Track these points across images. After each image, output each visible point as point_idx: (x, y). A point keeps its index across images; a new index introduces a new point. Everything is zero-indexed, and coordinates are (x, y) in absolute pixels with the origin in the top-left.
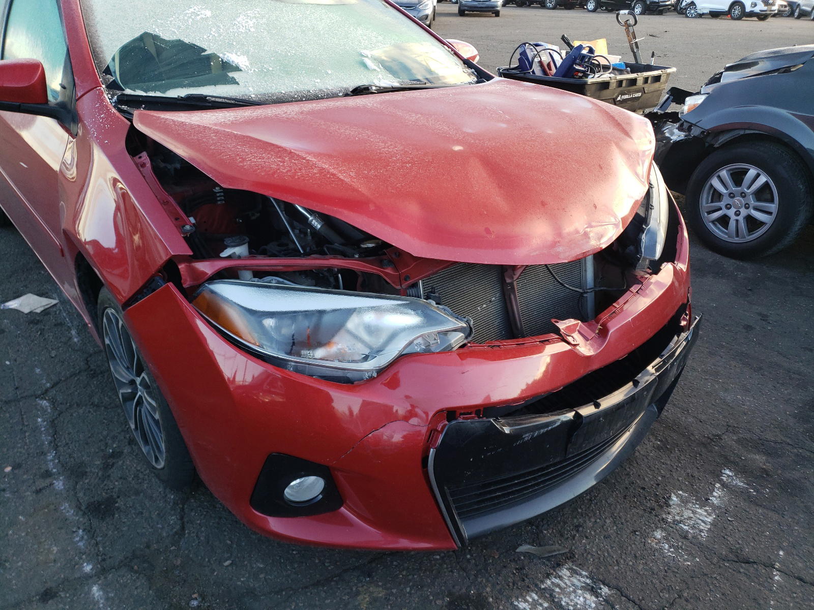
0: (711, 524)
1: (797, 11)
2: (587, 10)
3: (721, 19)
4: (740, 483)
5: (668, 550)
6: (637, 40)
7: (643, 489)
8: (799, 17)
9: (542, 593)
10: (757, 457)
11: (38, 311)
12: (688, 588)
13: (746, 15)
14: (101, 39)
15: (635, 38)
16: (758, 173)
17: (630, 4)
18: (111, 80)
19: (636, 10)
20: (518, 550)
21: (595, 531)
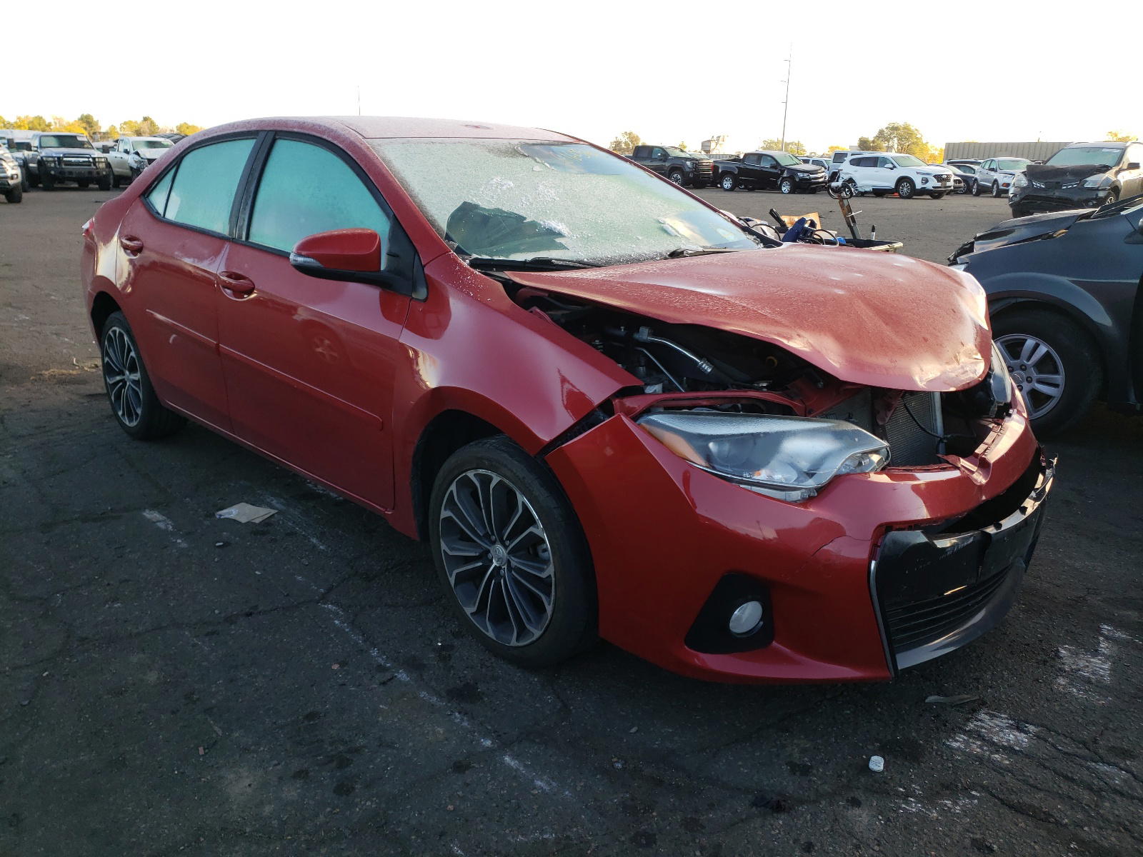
0: (1110, 670)
1: (975, 187)
2: (722, 190)
3: (887, 197)
4: (1119, 634)
5: (1078, 693)
6: (853, 214)
7: (1028, 645)
8: (977, 194)
9: (969, 733)
10: (1130, 613)
11: (257, 521)
12: (1111, 721)
13: (915, 193)
14: (428, 208)
15: (851, 211)
16: (1036, 343)
17: (776, 182)
18: (455, 246)
19: (783, 189)
20: (926, 701)
21: (996, 682)
